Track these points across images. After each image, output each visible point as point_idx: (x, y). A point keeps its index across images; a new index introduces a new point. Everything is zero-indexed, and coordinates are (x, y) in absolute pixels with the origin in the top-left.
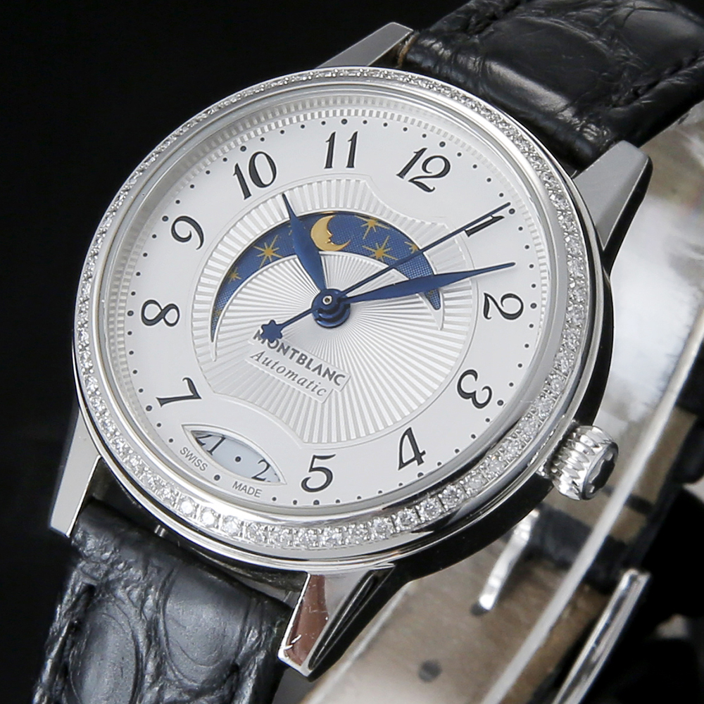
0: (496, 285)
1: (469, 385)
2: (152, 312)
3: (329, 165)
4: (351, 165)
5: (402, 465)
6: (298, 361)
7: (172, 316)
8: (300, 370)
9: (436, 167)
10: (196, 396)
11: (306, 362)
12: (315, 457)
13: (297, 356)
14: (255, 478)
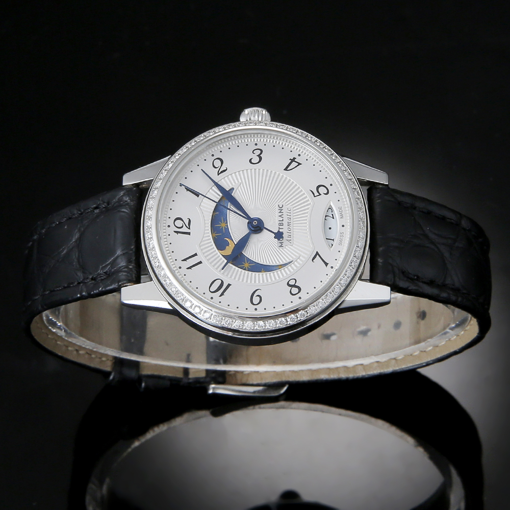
0: (213, 173)
1: (256, 160)
2: (295, 290)
3: (200, 262)
4: (196, 255)
5: (299, 164)
6: (283, 225)
7: (292, 283)
8: (285, 223)
9: (179, 223)
10: (317, 253)
11: (281, 222)
12: (315, 196)
13: (281, 227)
14: (333, 218)
